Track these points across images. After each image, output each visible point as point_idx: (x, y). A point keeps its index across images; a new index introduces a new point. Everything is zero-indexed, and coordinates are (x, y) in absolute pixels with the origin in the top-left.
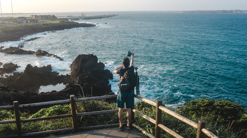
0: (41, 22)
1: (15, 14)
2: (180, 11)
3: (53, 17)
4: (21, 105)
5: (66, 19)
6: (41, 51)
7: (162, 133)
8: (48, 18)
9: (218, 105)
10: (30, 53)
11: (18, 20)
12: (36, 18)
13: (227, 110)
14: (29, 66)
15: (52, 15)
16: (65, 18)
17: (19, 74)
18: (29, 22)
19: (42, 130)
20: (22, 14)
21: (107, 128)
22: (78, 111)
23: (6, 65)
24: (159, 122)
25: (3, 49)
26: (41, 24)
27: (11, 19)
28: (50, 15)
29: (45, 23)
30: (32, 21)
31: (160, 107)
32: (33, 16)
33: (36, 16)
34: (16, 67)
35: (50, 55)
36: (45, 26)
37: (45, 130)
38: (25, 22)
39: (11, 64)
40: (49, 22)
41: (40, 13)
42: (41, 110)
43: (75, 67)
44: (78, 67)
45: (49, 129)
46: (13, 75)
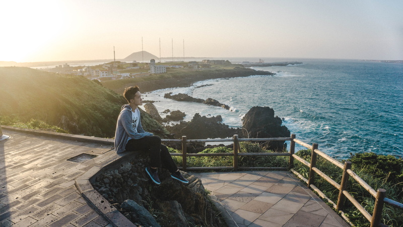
0: (213, 68)
1: (187, 58)
2: (378, 61)
3: (227, 63)
4: (189, 140)
5: (241, 65)
6: (212, 99)
7: (317, 178)
8: (221, 63)
9: (380, 159)
10: (199, 101)
11: (189, 65)
12: (208, 63)
13: (389, 164)
14: (197, 115)
15: (226, 60)
16: (240, 63)
17: (186, 123)
18: (200, 67)
19: (204, 166)
20: (194, 58)
21: (265, 170)
22: (240, 152)
23: (173, 113)
24: (313, 165)
25: (171, 95)
26: (213, 70)
27: (182, 64)
28: (224, 61)
29: (218, 68)
30: (204, 65)
31: (315, 151)
32: (205, 60)
33: (208, 60)
34: (184, 115)
35: (220, 105)
36: (217, 72)
37: (208, 166)
38: (196, 67)
39: (179, 111)
40: (222, 68)
41: (212, 58)
42: (206, 150)
43: (248, 120)
44: (251, 120)
45: (212, 166)
46: (179, 123)
